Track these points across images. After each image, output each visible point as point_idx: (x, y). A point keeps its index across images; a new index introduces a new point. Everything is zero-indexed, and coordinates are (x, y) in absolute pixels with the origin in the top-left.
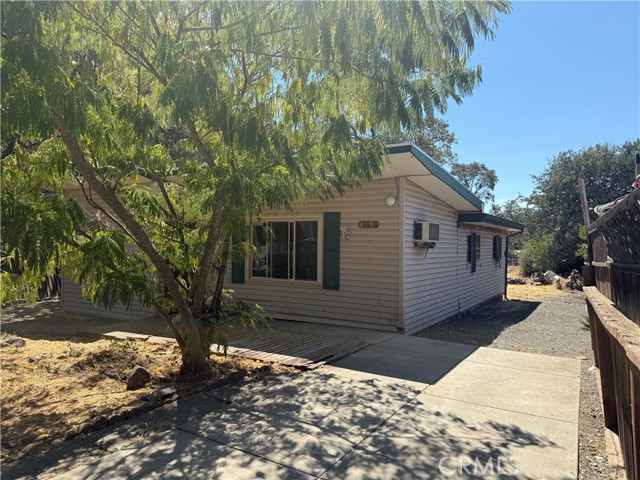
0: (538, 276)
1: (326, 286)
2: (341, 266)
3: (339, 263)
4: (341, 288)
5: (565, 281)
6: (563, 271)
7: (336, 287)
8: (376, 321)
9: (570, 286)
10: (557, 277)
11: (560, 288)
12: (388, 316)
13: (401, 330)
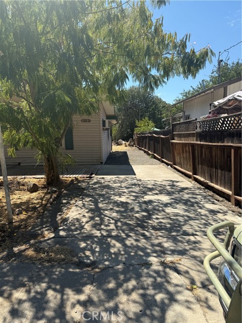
0: (115, 142)
1: (67, 148)
2: (74, 139)
3: (73, 138)
4: (74, 149)
5: (127, 143)
6: (126, 139)
7: (72, 149)
8: (92, 161)
9: (129, 145)
10: (124, 142)
11: (126, 146)
12: (97, 158)
13: (102, 163)
